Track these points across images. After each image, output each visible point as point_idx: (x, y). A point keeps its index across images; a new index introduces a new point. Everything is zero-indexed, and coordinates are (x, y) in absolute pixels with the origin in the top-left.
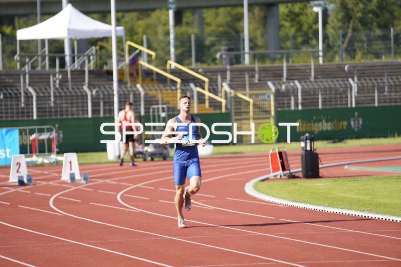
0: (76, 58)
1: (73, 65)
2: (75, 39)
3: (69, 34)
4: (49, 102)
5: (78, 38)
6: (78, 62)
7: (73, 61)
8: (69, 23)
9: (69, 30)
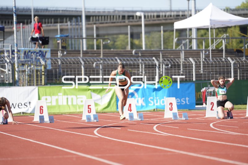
0: (214, 40)
1: (213, 45)
2: (214, 28)
3: (211, 23)
4: (200, 71)
5: (216, 27)
6: (215, 44)
7: (212, 42)
8: (211, 16)
9: (211, 20)
